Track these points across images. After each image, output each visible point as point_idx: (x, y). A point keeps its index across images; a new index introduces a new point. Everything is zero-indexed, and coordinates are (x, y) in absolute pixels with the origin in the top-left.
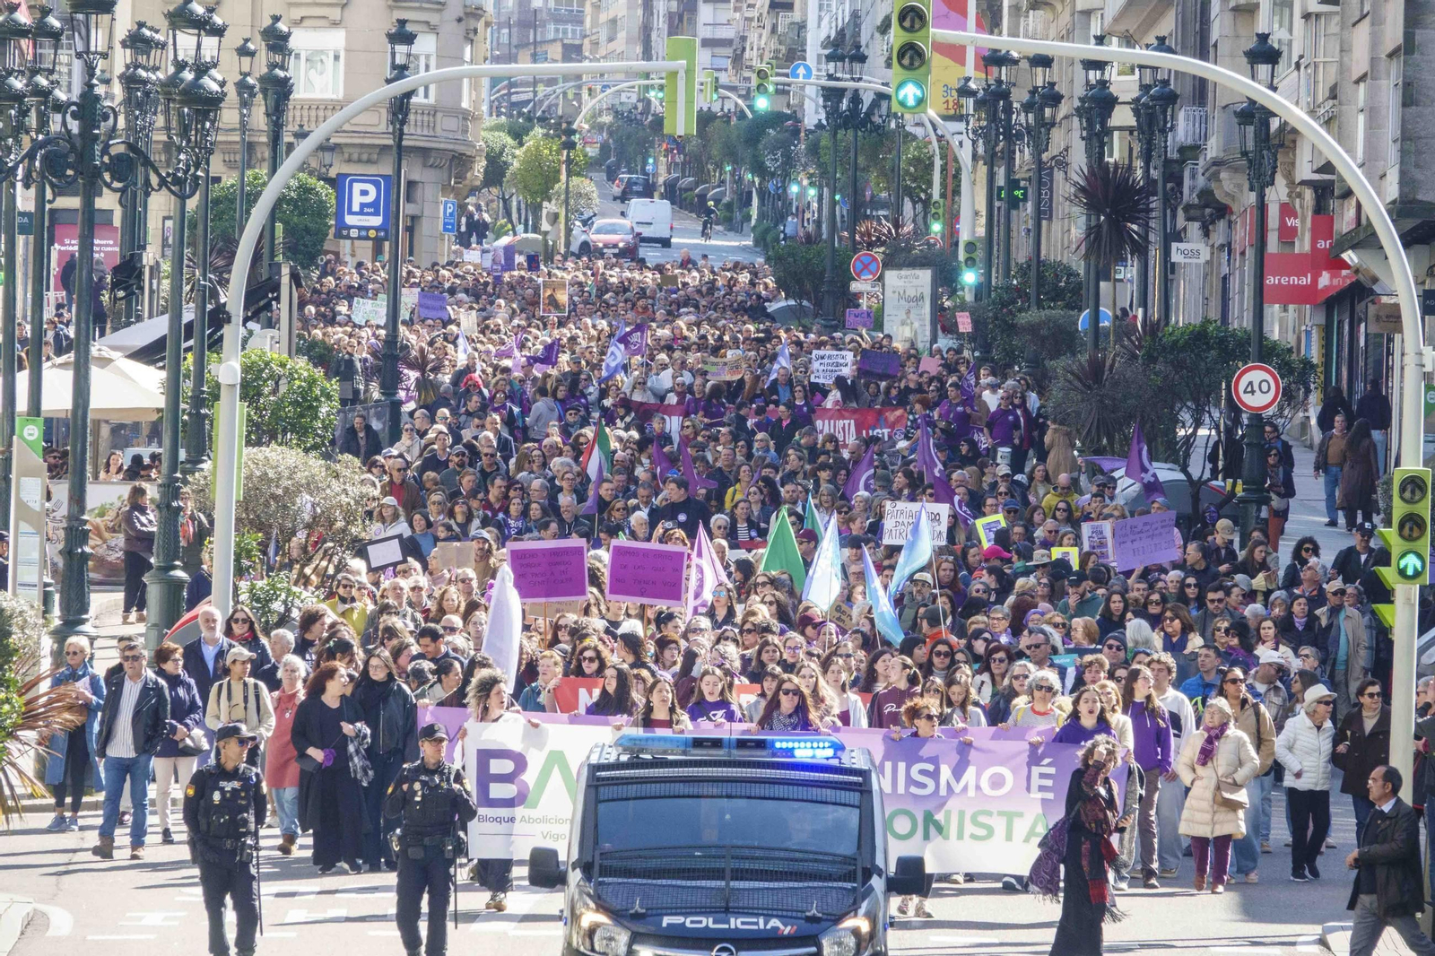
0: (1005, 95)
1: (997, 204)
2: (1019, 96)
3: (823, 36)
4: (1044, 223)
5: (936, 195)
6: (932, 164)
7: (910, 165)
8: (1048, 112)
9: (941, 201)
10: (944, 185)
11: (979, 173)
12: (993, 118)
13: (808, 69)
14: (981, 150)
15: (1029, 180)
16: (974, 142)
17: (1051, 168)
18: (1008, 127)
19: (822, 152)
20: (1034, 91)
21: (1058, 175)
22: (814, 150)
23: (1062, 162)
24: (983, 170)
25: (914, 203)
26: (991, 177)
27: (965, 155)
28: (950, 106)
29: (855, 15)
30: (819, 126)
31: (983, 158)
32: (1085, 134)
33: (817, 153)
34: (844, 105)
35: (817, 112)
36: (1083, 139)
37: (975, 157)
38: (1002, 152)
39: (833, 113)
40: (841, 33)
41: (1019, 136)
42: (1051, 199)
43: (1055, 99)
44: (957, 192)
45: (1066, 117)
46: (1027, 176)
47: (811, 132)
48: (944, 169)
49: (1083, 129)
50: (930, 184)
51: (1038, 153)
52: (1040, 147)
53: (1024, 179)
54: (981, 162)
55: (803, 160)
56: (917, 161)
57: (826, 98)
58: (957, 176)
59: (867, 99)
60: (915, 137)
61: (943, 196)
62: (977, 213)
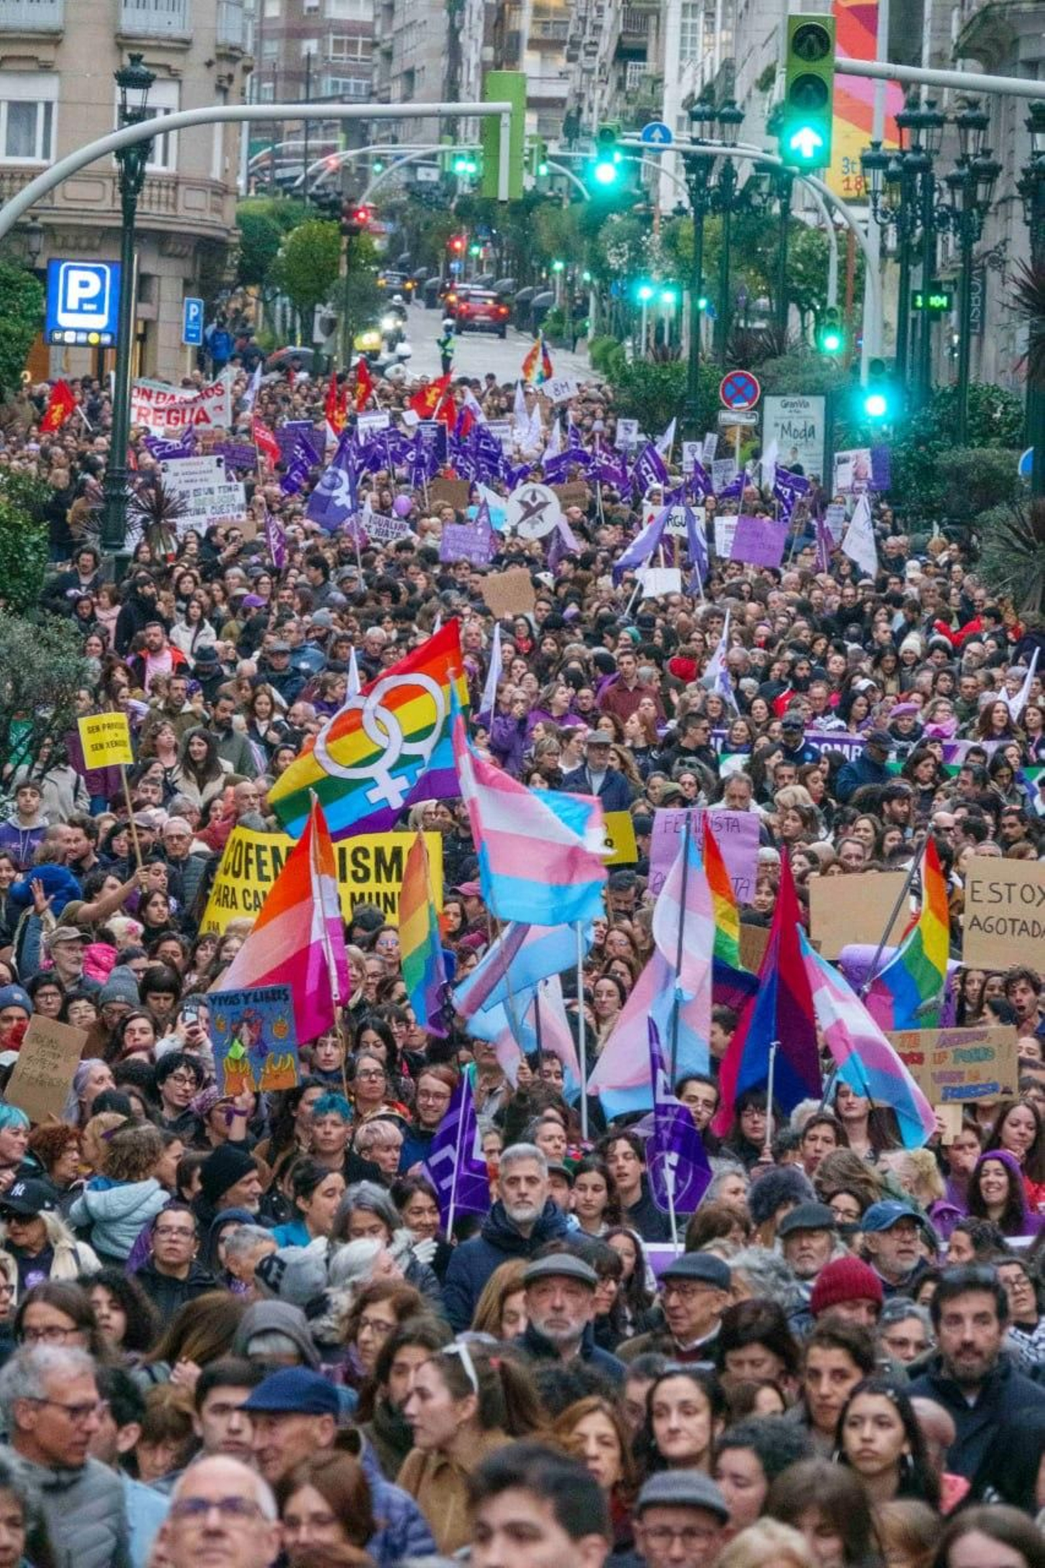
0: (926, 167)
1: (911, 314)
2: (944, 169)
3: (684, 94)
4: (974, 340)
5: (832, 302)
6: (825, 262)
7: (797, 261)
8: (981, 191)
9: (838, 309)
10: (842, 289)
11: (888, 273)
12: (908, 195)
13: (665, 131)
14: (892, 243)
15: (954, 282)
16: (884, 232)
17: (983, 268)
18: (928, 208)
19: (680, 243)
20: (962, 161)
21: (993, 277)
22: (671, 241)
23: (998, 260)
24: (894, 269)
25: (803, 312)
26: (905, 278)
27: (872, 247)
28: (852, 184)
29: (728, 66)
30: (680, 211)
31: (893, 254)
32: (1029, 217)
33: (675, 245)
34: (713, 181)
35: (676, 193)
36: (1027, 223)
37: (883, 252)
38: (919, 245)
39: (697, 189)
40: (709, 90)
41: (943, 220)
42: (983, 308)
43: (991, 173)
44: (859, 297)
45: (1004, 201)
46: (951, 277)
47: (668, 219)
48: (843, 267)
49: (1026, 210)
50: (824, 287)
51: (965, 247)
52: (969, 234)
53: (947, 282)
54: (890, 260)
55: (657, 255)
56: (807, 256)
57: (690, 169)
58: (859, 277)
59: (744, 172)
60: (803, 226)
61: (840, 301)
62: (886, 325)
